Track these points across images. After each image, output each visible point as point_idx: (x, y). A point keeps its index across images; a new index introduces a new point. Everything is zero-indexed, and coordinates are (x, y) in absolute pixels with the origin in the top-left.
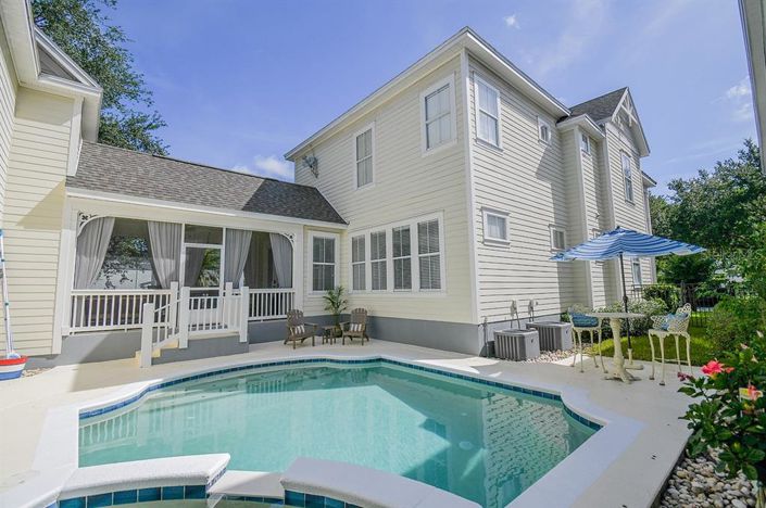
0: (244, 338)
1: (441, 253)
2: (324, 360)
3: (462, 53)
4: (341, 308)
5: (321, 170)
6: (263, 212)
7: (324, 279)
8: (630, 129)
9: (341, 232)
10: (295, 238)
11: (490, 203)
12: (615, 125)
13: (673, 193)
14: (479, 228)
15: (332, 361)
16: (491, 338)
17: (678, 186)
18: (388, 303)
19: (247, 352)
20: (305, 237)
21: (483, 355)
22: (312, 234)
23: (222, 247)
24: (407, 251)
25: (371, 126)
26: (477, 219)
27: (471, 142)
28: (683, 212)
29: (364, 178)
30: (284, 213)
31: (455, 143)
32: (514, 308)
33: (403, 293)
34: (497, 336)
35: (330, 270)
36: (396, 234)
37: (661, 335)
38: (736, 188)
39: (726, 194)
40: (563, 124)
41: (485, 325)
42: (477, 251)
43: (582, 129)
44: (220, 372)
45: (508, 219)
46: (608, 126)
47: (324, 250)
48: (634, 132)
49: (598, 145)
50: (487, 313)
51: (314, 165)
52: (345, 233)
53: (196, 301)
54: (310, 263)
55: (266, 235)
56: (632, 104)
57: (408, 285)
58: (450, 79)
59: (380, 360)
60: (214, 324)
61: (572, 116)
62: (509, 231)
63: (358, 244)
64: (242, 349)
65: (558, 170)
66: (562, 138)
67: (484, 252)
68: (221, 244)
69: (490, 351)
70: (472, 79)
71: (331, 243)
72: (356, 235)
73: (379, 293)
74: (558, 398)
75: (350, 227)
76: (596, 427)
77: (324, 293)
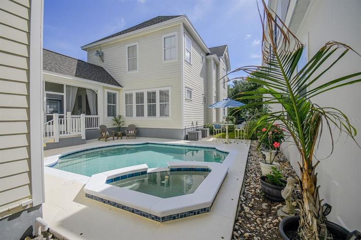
0: (84, 137)
1: (170, 103)
2: (124, 145)
3: (182, 24)
4: (121, 124)
5: (105, 58)
6: (85, 78)
7: (111, 111)
8: (226, 61)
9: (119, 90)
10: (99, 92)
11: (188, 85)
12: (223, 59)
13: (233, 84)
14: (185, 95)
15: (128, 145)
16: (187, 134)
17: (235, 82)
18: (145, 122)
19: (85, 143)
20: (104, 92)
21: (184, 140)
22: (106, 91)
23: (64, 94)
24: (154, 101)
25: (136, 43)
26: (184, 91)
27: (184, 61)
28: (236, 91)
29: (132, 66)
30: (94, 80)
31: (177, 60)
32: (192, 123)
33: (152, 118)
34: (189, 133)
35: (114, 107)
36: (149, 94)
37: (238, 130)
38: (252, 85)
39: (249, 86)
40: (208, 56)
41: (185, 129)
42: (184, 103)
43: (214, 59)
44: (82, 151)
45: (193, 92)
46: (221, 59)
47: (112, 98)
48: (227, 62)
49: (217, 65)
50: (185, 125)
51: (101, 55)
52: (121, 91)
53: (61, 120)
54: (106, 104)
55: (85, 89)
56: (228, 51)
57: (154, 115)
58: (176, 33)
59: (147, 143)
60: (64, 132)
61: (211, 54)
62: (192, 96)
63: (128, 97)
64: (83, 142)
65: (206, 74)
66: (207, 61)
67: (186, 103)
68: (63, 92)
69: (187, 138)
70: (184, 36)
71: (114, 95)
72: (128, 92)
73: (140, 118)
74: (215, 148)
75: (123, 89)
76: (227, 153)
77: (112, 118)
